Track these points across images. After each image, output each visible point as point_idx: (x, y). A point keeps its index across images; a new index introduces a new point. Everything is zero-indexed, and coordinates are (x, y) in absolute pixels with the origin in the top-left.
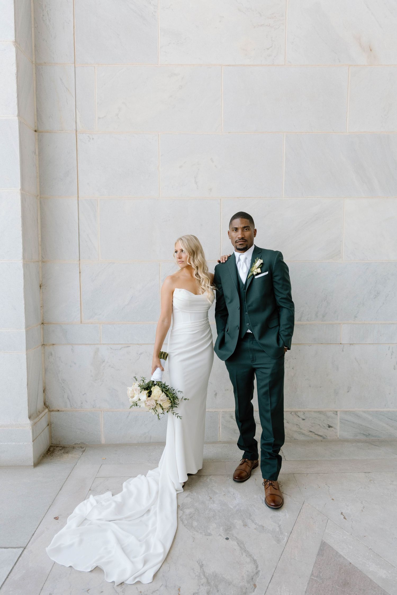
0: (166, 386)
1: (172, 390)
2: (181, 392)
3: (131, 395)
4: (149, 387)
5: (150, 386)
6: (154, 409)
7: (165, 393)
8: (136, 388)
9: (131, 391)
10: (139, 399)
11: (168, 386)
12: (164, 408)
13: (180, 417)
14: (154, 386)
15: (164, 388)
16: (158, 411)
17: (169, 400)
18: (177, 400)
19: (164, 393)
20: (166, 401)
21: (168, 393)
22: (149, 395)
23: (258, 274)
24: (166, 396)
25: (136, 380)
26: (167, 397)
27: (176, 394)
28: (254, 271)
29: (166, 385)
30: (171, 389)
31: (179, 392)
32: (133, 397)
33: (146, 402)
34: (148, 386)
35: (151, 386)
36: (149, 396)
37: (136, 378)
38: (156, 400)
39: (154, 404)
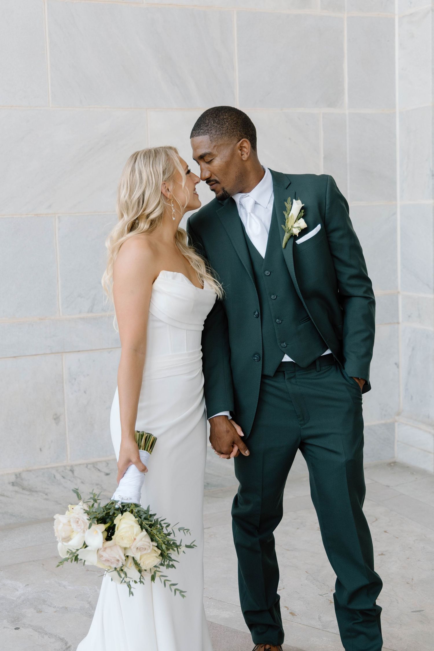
0: (151, 516)
1: (164, 526)
2: (185, 531)
3: (64, 535)
4: (108, 514)
5: (111, 514)
6: (118, 569)
7: (147, 530)
8: (77, 516)
9: (64, 524)
10: (85, 544)
11: (155, 515)
12: (143, 568)
13: (181, 592)
14: (122, 515)
15: (146, 519)
16: (128, 576)
17: (156, 549)
18: (176, 549)
19: (144, 530)
20: (149, 551)
21: (155, 531)
22: (108, 536)
23: (304, 232)
24: (148, 539)
25: (79, 497)
26: (152, 540)
27: (172, 535)
28: (292, 227)
29: (150, 513)
30: (160, 524)
31: (182, 531)
32: (67, 539)
33: (101, 552)
34: (106, 514)
35: (114, 513)
36: (109, 538)
37: (79, 493)
38: (125, 549)
39: (120, 556)
